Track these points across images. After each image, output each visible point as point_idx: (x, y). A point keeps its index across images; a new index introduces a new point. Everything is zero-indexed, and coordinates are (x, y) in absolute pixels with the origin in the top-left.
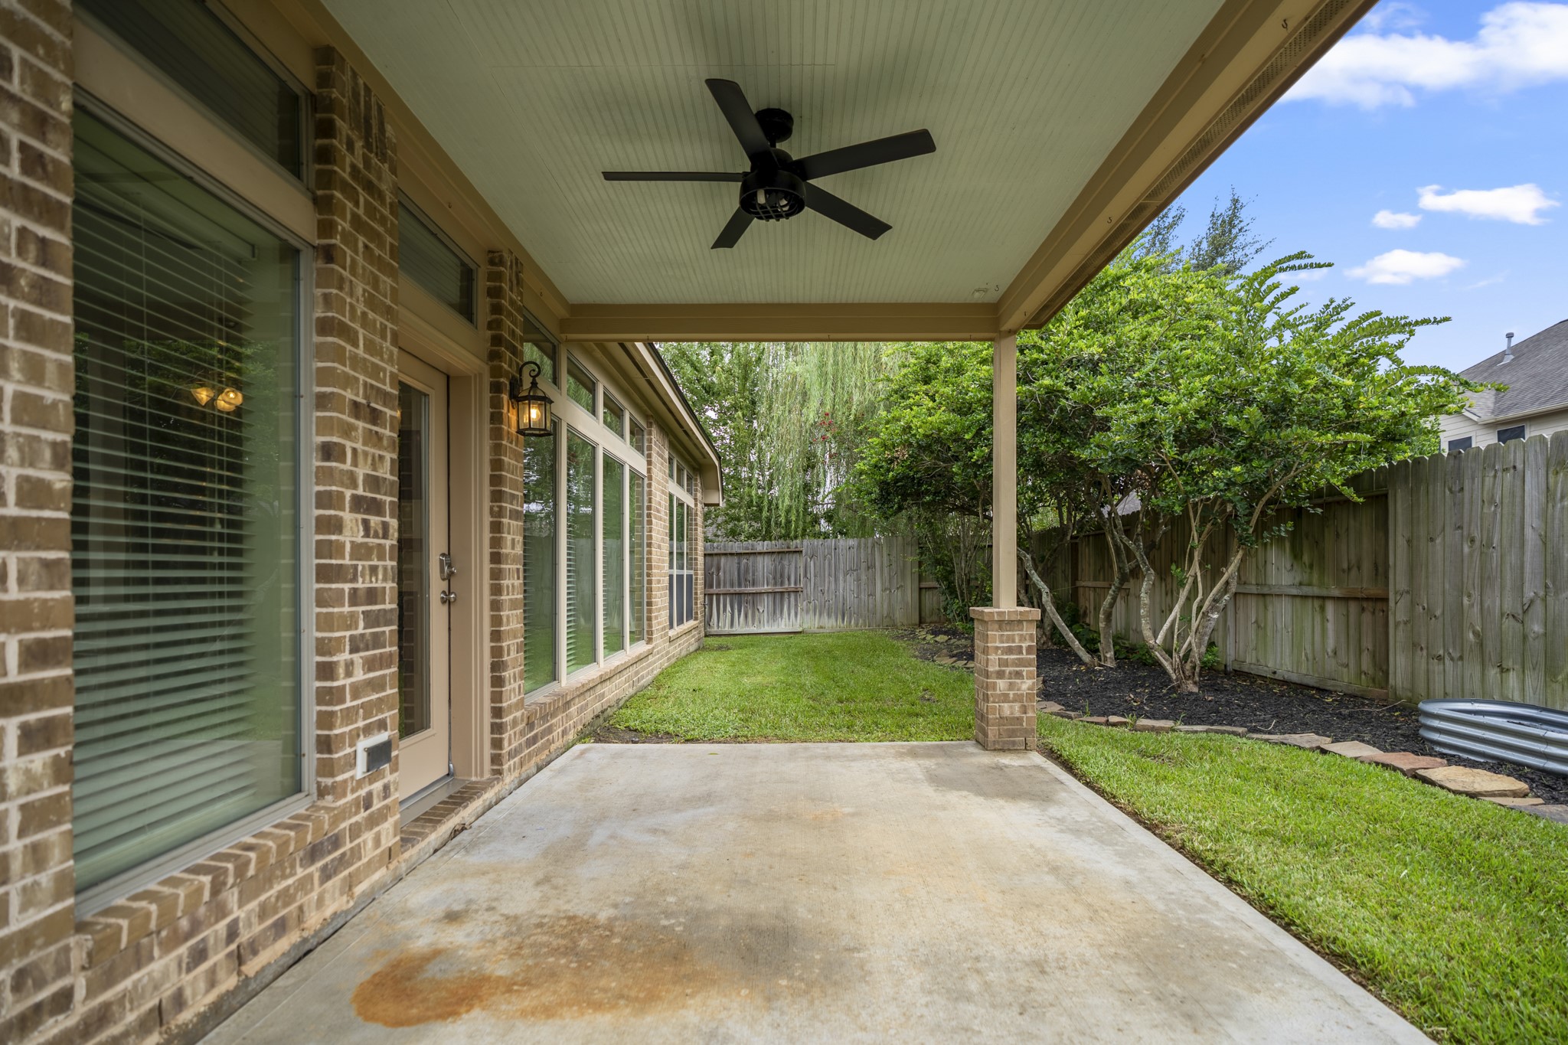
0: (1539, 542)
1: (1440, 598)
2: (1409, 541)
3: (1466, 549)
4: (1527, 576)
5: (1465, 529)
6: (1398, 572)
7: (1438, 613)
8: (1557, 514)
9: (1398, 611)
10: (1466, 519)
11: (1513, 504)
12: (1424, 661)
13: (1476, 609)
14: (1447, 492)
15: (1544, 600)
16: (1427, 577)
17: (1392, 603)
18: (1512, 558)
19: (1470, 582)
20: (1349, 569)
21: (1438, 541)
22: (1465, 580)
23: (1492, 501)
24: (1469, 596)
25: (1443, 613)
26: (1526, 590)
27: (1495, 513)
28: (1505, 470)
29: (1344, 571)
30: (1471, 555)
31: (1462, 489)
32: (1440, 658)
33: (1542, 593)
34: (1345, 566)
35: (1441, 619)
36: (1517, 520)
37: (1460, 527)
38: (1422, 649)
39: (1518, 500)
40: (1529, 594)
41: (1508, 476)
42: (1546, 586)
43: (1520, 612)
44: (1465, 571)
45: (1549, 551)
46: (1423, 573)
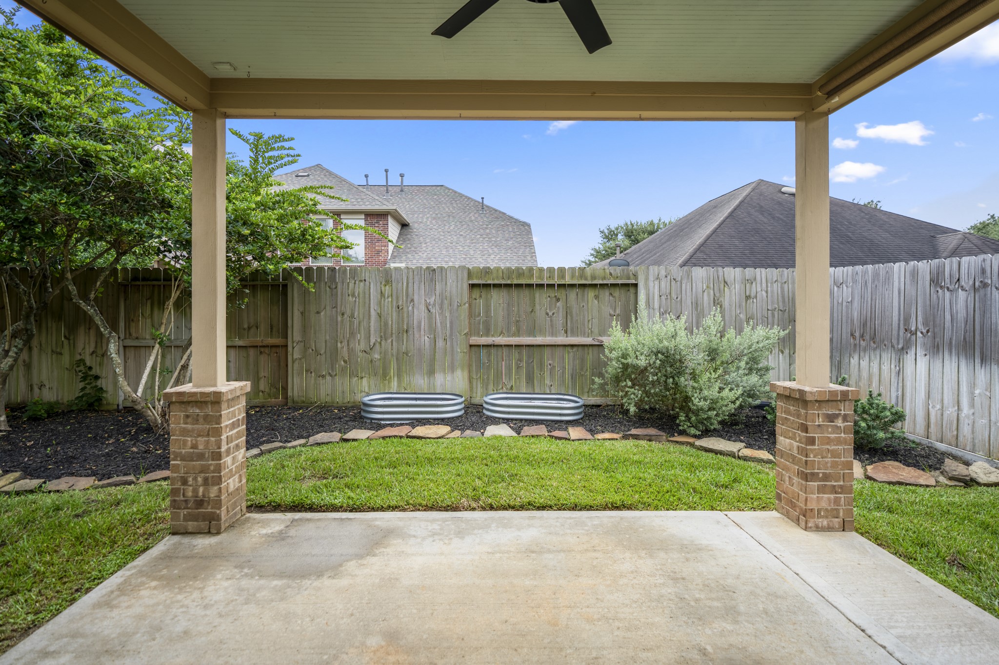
0: (378, 316)
1: (324, 344)
2: (302, 313)
3: (339, 319)
4: (372, 332)
5: (339, 308)
6: (294, 330)
7: (322, 352)
8: (386, 304)
9: (295, 352)
10: (339, 303)
11: (364, 297)
12: (313, 379)
13: (345, 349)
14: (328, 289)
15: (380, 343)
16: (315, 333)
17: (290, 349)
18: (364, 324)
19: (342, 336)
20: (249, 328)
21: (322, 314)
22: (339, 334)
23: (353, 295)
24: (341, 342)
25: (325, 352)
26: (371, 339)
27: (355, 301)
28: (361, 281)
29: (244, 329)
30: (342, 321)
31: (336, 288)
32: (323, 376)
33: (379, 340)
34: (246, 326)
35: (324, 355)
36: (367, 305)
37: (336, 307)
38: (311, 372)
39: (367, 296)
40: (373, 341)
41: (362, 284)
42: (381, 337)
43: (369, 349)
44: (339, 330)
45: (383, 321)
46: (312, 331)
